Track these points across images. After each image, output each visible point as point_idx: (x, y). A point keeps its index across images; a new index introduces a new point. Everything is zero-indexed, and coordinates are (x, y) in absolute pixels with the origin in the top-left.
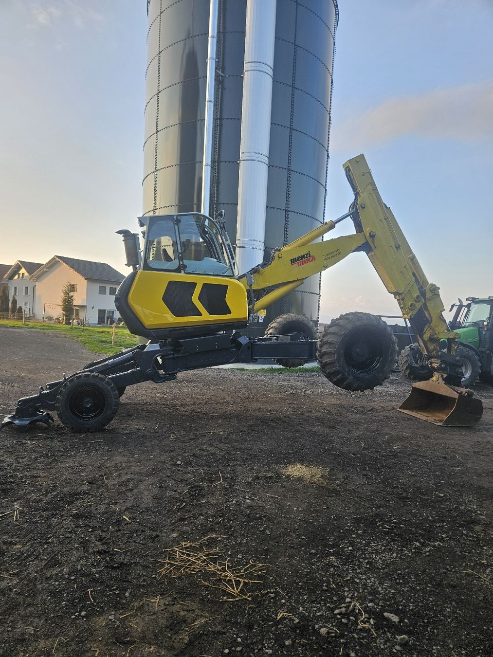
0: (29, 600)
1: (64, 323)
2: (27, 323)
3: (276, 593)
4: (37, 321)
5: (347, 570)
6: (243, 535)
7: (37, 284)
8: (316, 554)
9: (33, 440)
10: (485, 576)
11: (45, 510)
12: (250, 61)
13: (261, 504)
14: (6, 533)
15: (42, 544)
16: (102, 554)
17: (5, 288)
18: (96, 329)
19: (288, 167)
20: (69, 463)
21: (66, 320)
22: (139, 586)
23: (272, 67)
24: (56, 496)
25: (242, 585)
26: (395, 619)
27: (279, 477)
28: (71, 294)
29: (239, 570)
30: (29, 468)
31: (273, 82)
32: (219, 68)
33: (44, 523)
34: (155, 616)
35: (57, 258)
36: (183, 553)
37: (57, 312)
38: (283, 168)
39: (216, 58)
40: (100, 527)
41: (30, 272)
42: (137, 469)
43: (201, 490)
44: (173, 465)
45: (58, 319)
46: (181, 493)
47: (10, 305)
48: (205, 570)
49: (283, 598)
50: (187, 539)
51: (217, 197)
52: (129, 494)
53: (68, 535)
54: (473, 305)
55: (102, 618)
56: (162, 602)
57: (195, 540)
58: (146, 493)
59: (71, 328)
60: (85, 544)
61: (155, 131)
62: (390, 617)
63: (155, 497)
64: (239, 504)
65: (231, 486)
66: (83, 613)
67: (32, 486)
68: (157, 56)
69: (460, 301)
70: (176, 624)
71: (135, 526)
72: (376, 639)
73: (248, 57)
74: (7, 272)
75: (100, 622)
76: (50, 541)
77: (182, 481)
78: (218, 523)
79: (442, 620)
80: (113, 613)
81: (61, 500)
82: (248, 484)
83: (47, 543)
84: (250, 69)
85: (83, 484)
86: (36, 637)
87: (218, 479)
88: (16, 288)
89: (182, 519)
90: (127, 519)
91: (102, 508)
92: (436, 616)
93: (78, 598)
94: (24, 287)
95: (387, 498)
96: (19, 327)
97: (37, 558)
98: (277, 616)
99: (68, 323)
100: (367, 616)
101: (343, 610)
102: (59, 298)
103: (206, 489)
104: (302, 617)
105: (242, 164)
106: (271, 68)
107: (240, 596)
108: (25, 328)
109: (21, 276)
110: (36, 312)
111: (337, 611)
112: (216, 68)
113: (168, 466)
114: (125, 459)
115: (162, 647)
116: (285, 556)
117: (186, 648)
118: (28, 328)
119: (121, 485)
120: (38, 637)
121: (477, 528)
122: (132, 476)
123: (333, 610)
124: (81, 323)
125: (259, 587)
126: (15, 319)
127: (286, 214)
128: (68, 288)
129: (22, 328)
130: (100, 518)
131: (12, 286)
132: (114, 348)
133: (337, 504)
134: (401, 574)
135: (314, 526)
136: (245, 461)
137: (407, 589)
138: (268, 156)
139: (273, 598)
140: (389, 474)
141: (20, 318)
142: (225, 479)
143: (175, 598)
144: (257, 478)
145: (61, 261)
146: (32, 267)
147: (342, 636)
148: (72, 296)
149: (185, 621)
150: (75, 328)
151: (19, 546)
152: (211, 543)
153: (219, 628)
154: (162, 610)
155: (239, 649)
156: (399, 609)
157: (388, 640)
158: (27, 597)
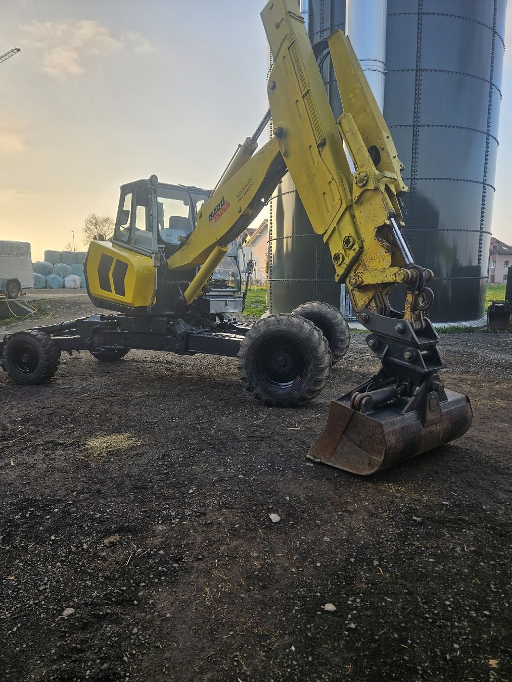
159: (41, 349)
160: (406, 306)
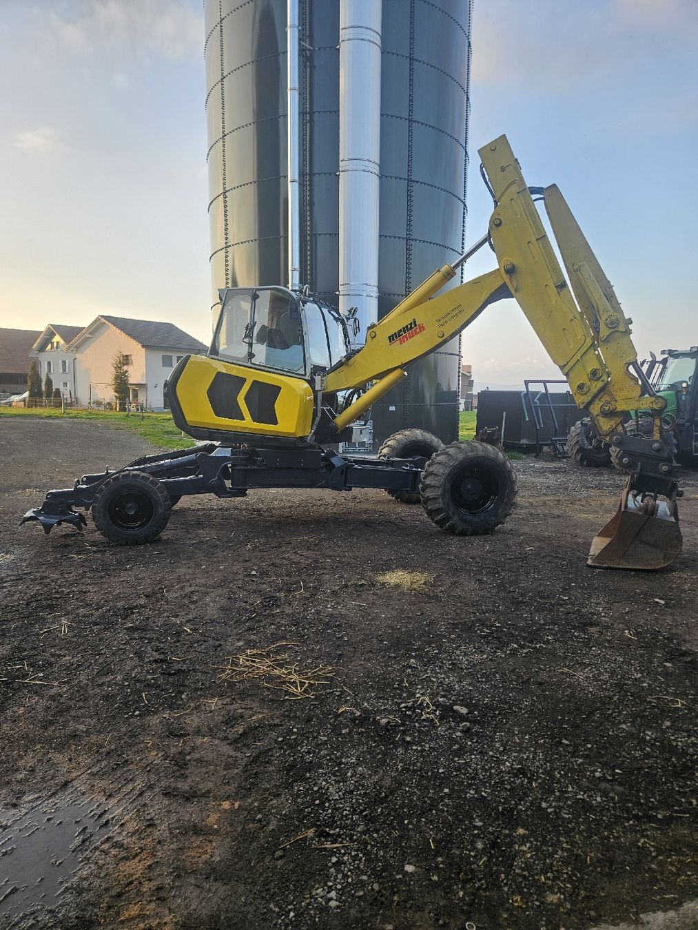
0: (81, 704)
1: (118, 410)
2: (68, 411)
3: (342, 692)
4: (81, 408)
5: (426, 670)
6: (318, 641)
7: (78, 355)
8: (395, 658)
9: (80, 554)
10: (582, 674)
11: (96, 624)
12: (347, 26)
13: (343, 612)
14: (53, 647)
15: (93, 655)
16: (158, 662)
17: (35, 363)
18: (162, 415)
19: (409, 176)
20: (124, 576)
21: (120, 404)
22: (196, 689)
23: (380, 32)
24: (109, 611)
25: (306, 685)
26: (464, 711)
27: (373, 585)
28: (125, 368)
29: (307, 673)
30: (76, 583)
31: (382, 53)
32: (304, 38)
33: (95, 636)
34: (212, 714)
35: (103, 319)
36: (248, 660)
37: (108, 394)
38: (400, 179)
39: (299, 25)
40: (158, 639)
41: (67, 340)
42: (203, 581)
43: (276, 600)
44: (246, 576)
45: (109, 403)
46: (252, 604)
47: (43, 388)
48: (269, 674)
49: (349, 695)
50: (254, 647)
51: (311, 226)
52: (192, 606)
53: (122, 647)
54: (671, 360)
55: (156, 717)
56: (220, 702)
57: (263, 647)
58: (212, 605)
59: (127, 416)
60: (139, 655)
61: (221, 135)
62: (459, 709)
63: (222, 609)
64: (318, 612)
65: (313, 595)
66: (137, 713)
67: (82, 601)
68: (219, 26)
69: (652, 355)
70: (230, 721)
71: (198, 636)
72: (438, 728)
73: (344, 21)
74: (36, 341)
75: (155, 720)
76: (102, 652)
77: (255, 592)
78: (291, 631)
79: (515, 712)
80: (168, 712)
81: (115, 614)
82: (334, 593)
83: (99, 654)
84: (347, 37)
85: (139, 598)
86: (88, 733)
87: (299, 588)
88: (49, 363)
89: (250, 629)
90: (188, 630)
91: (160, 621)
92: (510, 709)
93: (131, 700)
94: (61, 361)
95: (498, 603)
96: (57, 417)
97: (88, 668)
98: (338, 710)
99: (123, 409)
100: (434, 708)
101: (410, 704)
102: (109, 375)
103: (283, 599)
104: (365, 711)
105: (342, 175)
106: (377, 33)
107: (303, 695)
108: (66, 418)
109: (55, 344)
110: (79, 396)
111: (403, 705)
112: (300, 40)
113: (240, 577)
114: (190, 571)
115: (215, 738)
116: (361, 660)
117: (239, 738)
118: (70, 418)
119: (184, 597)
120: (90, 733)
121: (593, 630)
122: (197, 588)
123: (399, 704)
124: (141, 408)
125: (324, 687)
126: (51, 406)
127: (407, 244)
128: (120, 360)
129: (61, 418)
130: (158, 631)
131: (44, 359)
132: (185, 440)
133: (435, 610)
134: (485, 673)
135: (401, 632)
136: (333, 570)
137: (487, 686)
138: (378, 162)
139: (338, 696)
140: (509, 578)
141: (58, 405)
142: (306, 588)
143: (234, 699)
144: (346, 586)
145: (107, 322)
146: (69, 333)
147: (403, 725)
148: (126, 372)
149: (242, 717)
150: (133, 415)
151: (68, 658)
152: (279, 650)
153: (277, 721)
154: (220, 709)
155: (293, 737)
156: (472, 703)
157: (450, 728)
158: (78, 701)
159: (160, 495)
160: (655, 429)
